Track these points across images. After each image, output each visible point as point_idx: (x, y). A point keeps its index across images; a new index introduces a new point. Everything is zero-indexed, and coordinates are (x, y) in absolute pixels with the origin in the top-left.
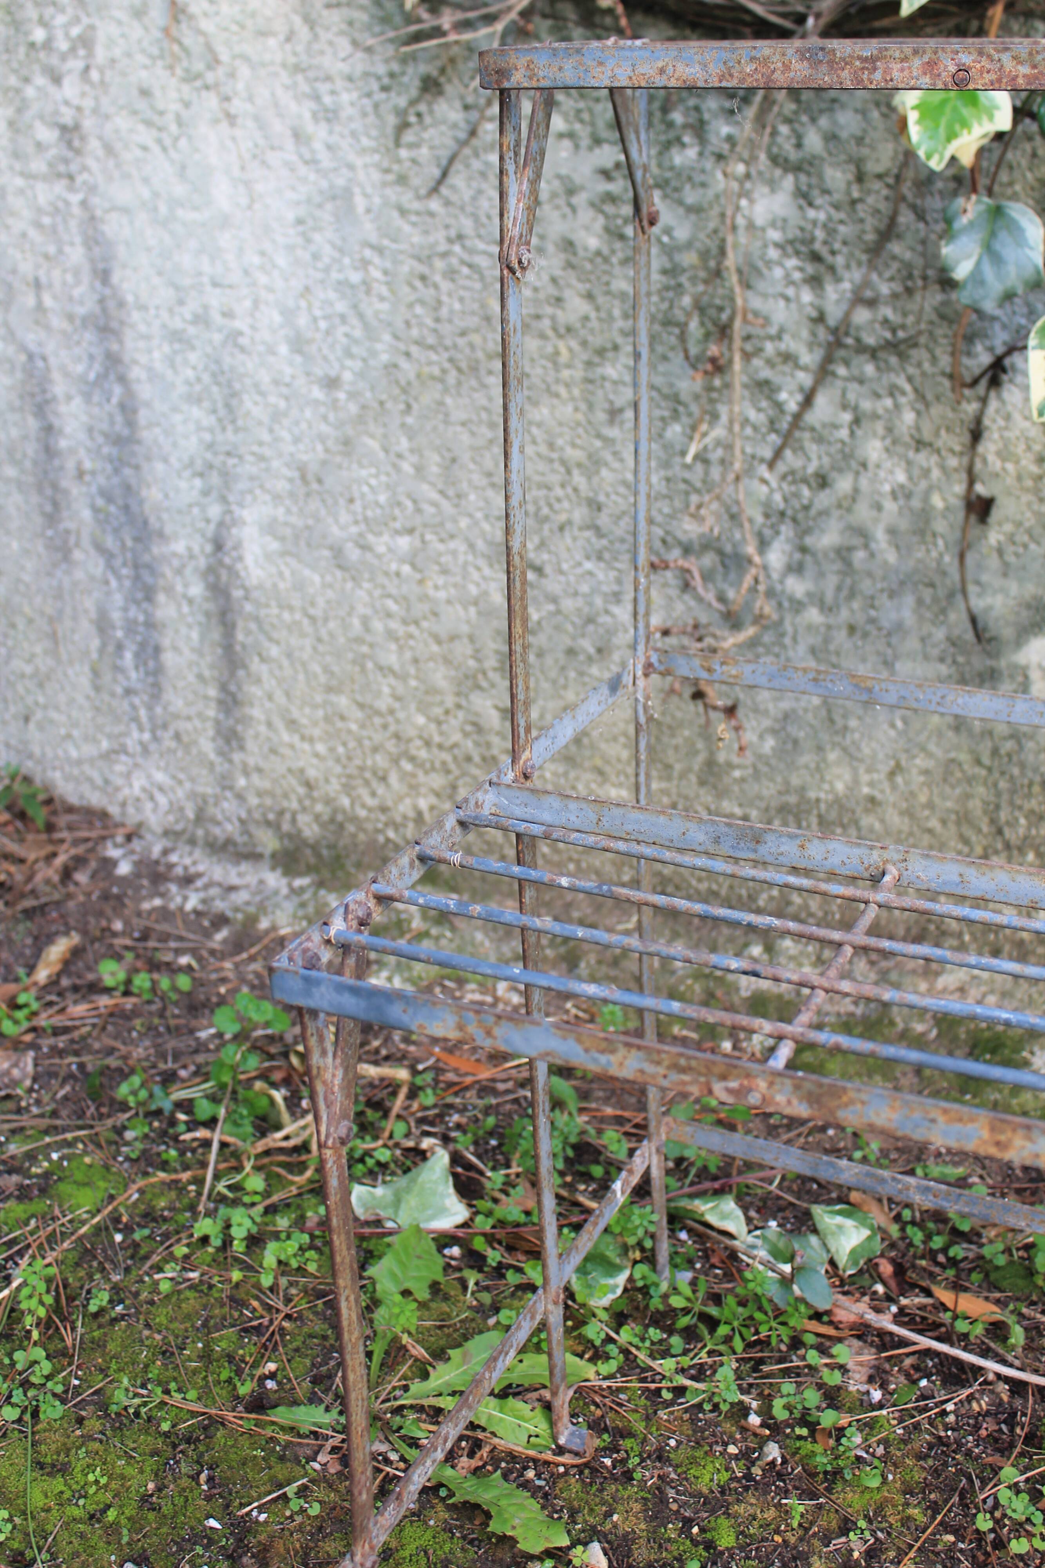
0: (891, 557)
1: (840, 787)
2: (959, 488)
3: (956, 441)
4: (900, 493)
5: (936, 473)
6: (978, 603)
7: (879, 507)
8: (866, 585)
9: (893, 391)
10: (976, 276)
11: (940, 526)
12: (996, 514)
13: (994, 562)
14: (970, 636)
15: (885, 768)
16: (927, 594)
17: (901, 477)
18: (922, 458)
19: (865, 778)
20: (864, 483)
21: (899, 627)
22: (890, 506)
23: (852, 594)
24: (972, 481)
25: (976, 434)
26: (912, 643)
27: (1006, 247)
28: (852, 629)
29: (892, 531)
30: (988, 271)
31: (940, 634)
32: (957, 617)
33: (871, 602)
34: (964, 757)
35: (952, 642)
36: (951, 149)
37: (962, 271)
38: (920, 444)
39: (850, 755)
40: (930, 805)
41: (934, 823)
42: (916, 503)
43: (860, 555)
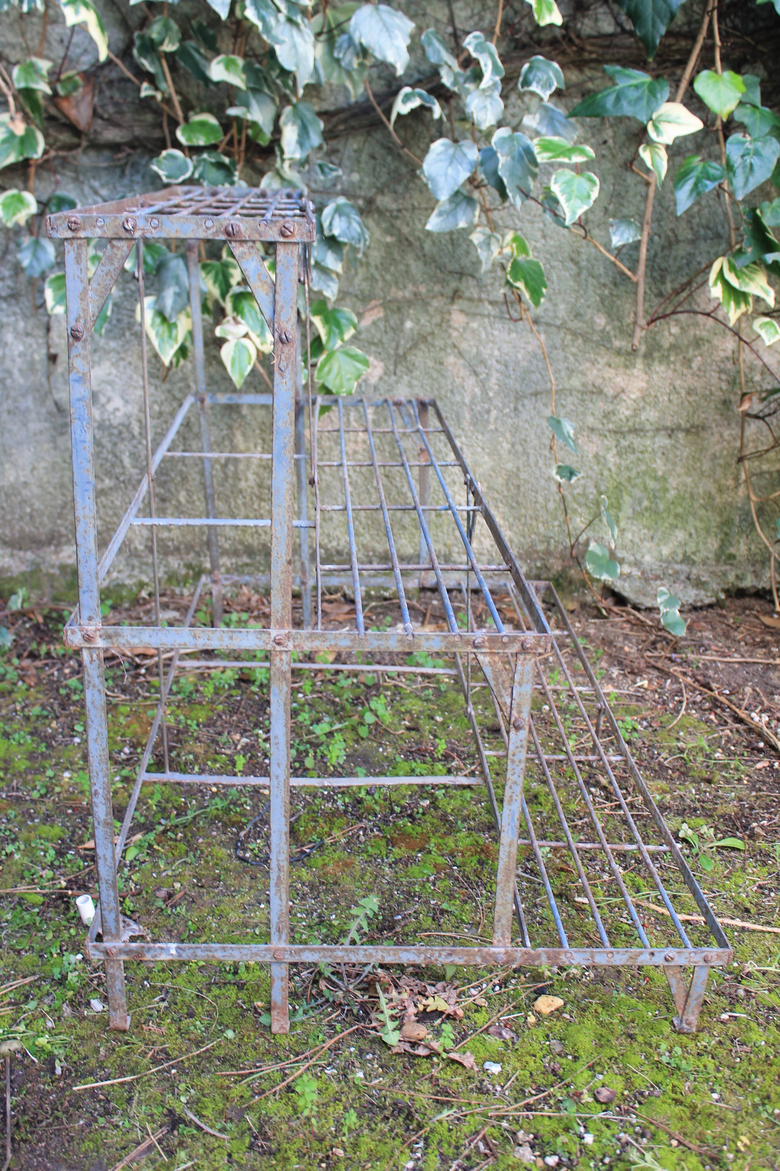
0: (21, 381)
1: (12, 479)
2: (44, 351)
3: (41, 332)
4: (21, 355)
5: (35, 346)
6: (57, 396)
7: (13, 361)
8: (13, 394)
9: (15, 314)
10: (31, 265)
11: (38, 367)
12: (59, 360)
13: (61, 380)
14: (55, 410)
15: (29, 468)
16: (37, 395)
17: (21, 348)
18: (29, 340)
19: (21, 474)
20: (7, 351)
21: (28, 410)
22: (19, 361)
23: (8, 397)
24: (49, 347)
25: (48, 329)
26: (34, 415)
27: (41, 255)
28: (9, 412)
29: (20, 370)
30: (35, 264)
31: (44, 410)
32: (50, 403)
33: (15, 400)
34: (59, 460)
35: (50, 413)
36: (14, 219)
37: (26, 263)
38: (27, 334)
39: (14, 465)
40: (49, 482)
41: (51, 489)
42: (28, 358)
43: (9, 382)
